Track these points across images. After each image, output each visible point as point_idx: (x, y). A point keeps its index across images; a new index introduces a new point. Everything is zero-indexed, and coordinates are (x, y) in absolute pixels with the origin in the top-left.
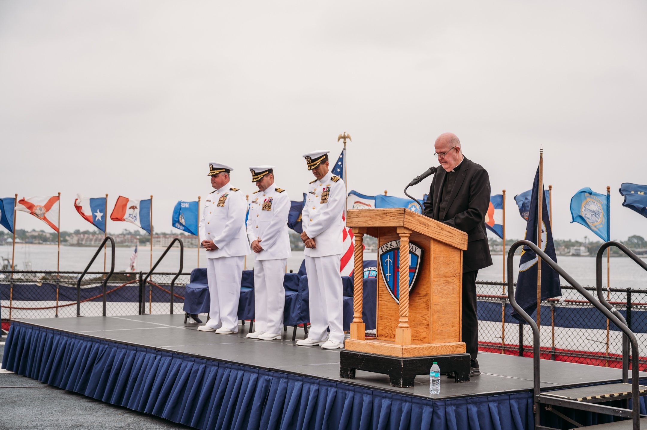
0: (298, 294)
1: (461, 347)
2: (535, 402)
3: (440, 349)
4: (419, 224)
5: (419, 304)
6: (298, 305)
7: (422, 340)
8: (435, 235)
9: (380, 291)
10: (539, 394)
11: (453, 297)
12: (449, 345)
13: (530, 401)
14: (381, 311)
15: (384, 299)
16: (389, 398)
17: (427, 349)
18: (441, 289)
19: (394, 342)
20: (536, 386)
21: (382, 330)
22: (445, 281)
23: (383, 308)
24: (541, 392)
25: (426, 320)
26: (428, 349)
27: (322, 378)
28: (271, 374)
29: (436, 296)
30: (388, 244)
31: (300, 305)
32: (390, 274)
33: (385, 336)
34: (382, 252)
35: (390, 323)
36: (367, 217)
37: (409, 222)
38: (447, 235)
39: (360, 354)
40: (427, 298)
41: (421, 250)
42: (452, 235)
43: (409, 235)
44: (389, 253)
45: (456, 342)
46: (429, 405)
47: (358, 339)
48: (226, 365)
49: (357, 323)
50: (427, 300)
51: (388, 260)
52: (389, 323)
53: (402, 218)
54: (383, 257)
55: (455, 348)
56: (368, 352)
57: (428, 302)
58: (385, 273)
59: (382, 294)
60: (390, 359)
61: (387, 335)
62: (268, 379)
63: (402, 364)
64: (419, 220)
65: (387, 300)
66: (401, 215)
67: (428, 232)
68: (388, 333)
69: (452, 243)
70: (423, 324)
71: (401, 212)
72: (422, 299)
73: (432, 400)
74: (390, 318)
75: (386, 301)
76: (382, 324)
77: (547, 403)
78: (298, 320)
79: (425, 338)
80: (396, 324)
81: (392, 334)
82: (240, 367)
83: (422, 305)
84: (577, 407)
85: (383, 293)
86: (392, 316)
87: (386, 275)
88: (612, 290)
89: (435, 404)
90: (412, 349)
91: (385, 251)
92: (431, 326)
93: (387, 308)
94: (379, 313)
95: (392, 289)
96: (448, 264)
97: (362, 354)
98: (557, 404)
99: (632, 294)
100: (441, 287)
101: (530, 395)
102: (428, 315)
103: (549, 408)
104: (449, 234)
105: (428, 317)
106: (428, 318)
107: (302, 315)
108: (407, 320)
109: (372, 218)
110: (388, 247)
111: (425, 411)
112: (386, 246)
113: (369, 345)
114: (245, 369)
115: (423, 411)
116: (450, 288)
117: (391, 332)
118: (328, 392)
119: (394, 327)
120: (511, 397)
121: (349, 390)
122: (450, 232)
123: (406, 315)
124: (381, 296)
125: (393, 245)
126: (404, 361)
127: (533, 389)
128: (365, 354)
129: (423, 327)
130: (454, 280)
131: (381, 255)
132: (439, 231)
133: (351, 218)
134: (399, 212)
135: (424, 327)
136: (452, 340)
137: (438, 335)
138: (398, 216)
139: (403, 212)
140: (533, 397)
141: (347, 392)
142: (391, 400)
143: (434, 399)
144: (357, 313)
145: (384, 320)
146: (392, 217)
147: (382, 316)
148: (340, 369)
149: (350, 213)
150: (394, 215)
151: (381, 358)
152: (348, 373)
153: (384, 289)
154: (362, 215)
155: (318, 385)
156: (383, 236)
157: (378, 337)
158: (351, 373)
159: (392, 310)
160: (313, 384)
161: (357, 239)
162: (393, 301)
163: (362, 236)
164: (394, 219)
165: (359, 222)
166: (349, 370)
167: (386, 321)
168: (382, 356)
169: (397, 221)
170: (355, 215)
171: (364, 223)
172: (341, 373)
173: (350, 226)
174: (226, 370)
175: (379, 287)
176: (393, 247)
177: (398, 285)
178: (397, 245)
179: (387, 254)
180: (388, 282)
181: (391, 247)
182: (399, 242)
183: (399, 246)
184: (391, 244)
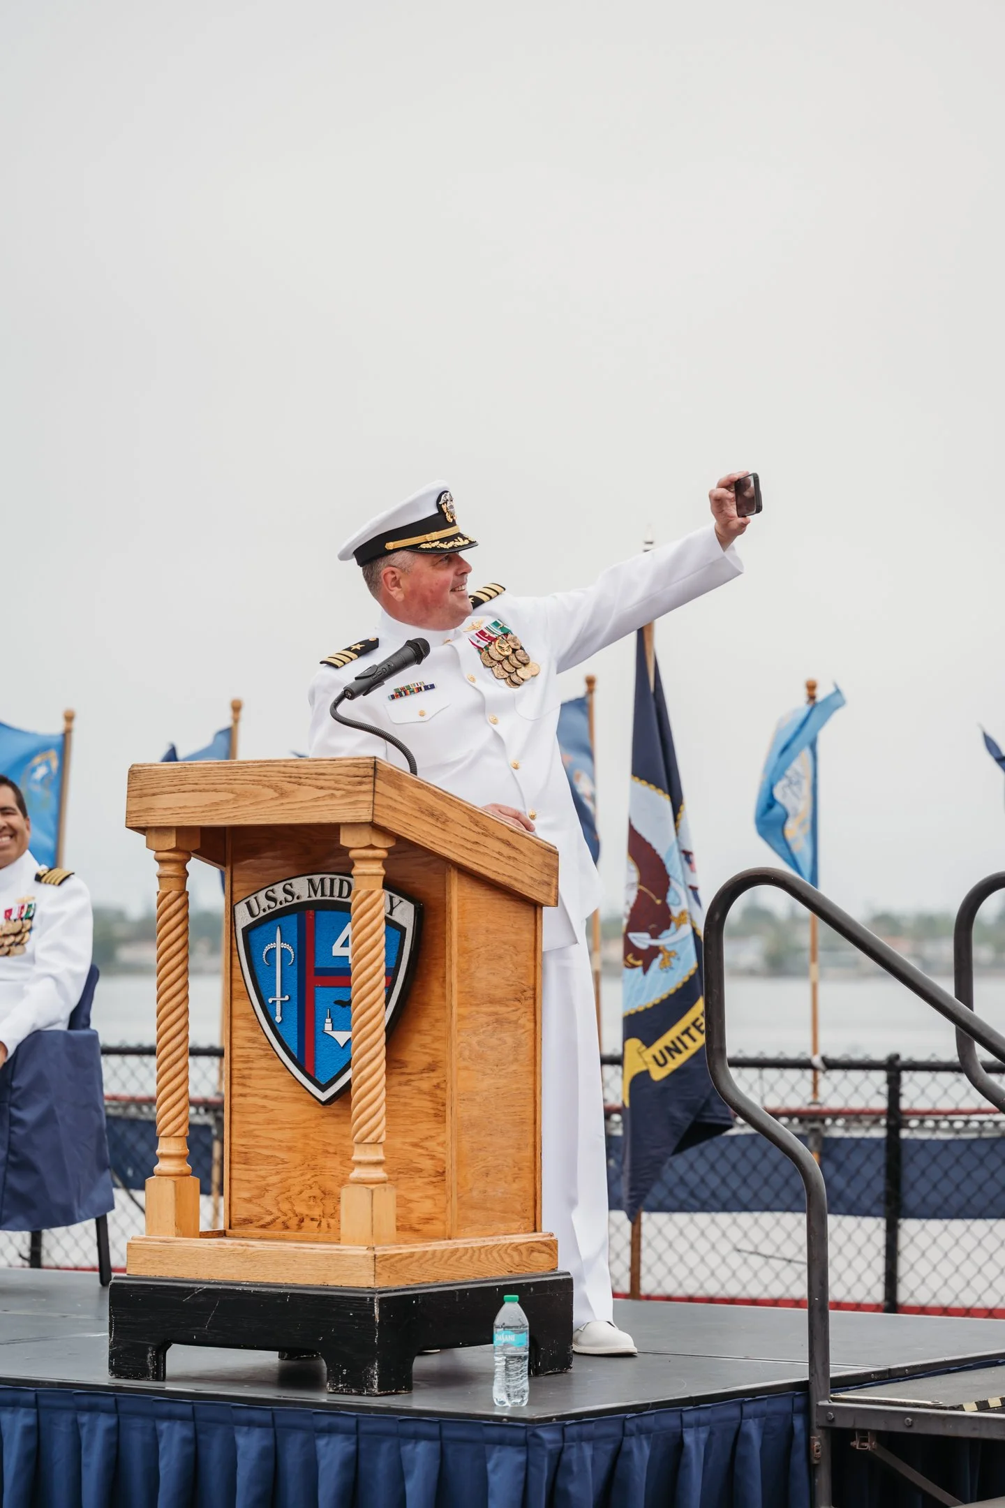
1: (545, 1248)
2: (814, 1426)
3: (483, 1256)
4: (418, 814)
5: (402, 1100)
7: (418, 1227)
8: (465, 853)
9: (235, 1059)
10: (825, 1397)
11: (515, 1072)
12: (508, 1242)
13: (798, 1423)
14: (245, 1135)
15: (256, 1089)
16: (346, 1432)
17: (445, 1258)
18: (479, 1043)
19: (336, 1237)
20: (820, 1371)
21: (249, 1200)
22: (492, 1018)
23: (249, 1123)
24: (832, 1392)
25: (433, 1157)
26: (449, 1258)
27: (51, 1384)
29: (466, 1068)
30: (275, 887)
32: (287, 998)
33: (262, 1223)
34: (252, 920)
35: (283, 1175)
36: (215, 790)
37: (389, 807)
38: (499, 853)
39: (198, 1286)
40: (435, 1078)
41: (415, 909)
42: (513, 854)
43: (383, 854)
44: (279, 921)
45: (526, 1232)
46: (512, 1443)
47: (177, 1235)
49: (174, 1178)
50: (437, 1086)
51: (278, 945)
52: (278, 1173)
53: (364, 792)
54: (255, 935)
55: (525, 1253)
56: (229, 1279)
57: (438, 1092)
58: (264, 994)
59: (246, 1072)
60: (327, 1296)
61: (268, 1219)
63: (376, 1311)
64: (416, 800)
65: (268, 1092)
66: (360, 783)
67: (445, 841)
68: (274, 1210)
69: (516, 879)
70: (421, 1170)
71: (361, 772)
72: (413, 1084)
73: (523, 1425)
74: (283, 1155)
75: (266, 1097)
76: (249, 1181)
77: (859, 1426)
79: (428, 1220)
80: (308, 1176)
81: (290, 1214)
83: (416, 1103)
84: (974, 1429)
85: (250, 1069)
86: (290, 1149)
87: (270, 1000)
88: (831, 1065)
89: (535, 1436)
90: (401, 1260)
91: (262, 914)
92: (451, 1177)
93: (269, 1122)
94: (234, 1140)
95: (295, 1053)
96: (500, 957)
97: (205, 1287)
98: (898, 1427)
99: (905, 1076)
100: (482, 1037)
101: (799, 1402)
102: (441, 1139)
103: (866, 1444)
104: (506, 851)
105: (442, 1144)
106: (440, 1149)
108: (380, 1156)
109: (239, 796)
110: (274, 900)
111: (497, 1465)
112: (268, 898)
113: (233, 1253)
115: (490, 1466)
116: (505, 1043)
117: (285, 1206)
118: (84, 1432)
119: (298, 1189)
120: (748, 1409)
121: (170, 1417)
122: (508, 844)
123: (379, 1137)
124: (243, 1077)
125: (296, 890)
126: (382, 1300)
127: (806, 1382)
128: (220, 1287)
129: (419, 1182)
130: (519, 1013)
131: (247, 931)
132: (475, 837)
133: (146, 795)
134: (355, 771)
135: (426, 1180)
136: (515, 1225)
137: (473, 1207)
138: (349, 787)
139: (371, 772)
140: (807, 1410)
141: (164, 1426)
142: (354, 1438)
143: (532, 1421)
144: (172, 1140)
145: (257, 1165)
146: (322, 788)
147: (246, 1153)
148: (110, 1347)
149: (142, 776)
150: (332, 784)
151: (286, 1294)
152: (146, 1358)
153: (253, 1053)
154: (196, 784)
155: (35, 1411)
156: (248, 861)
157: (233, 1227)
158: (156, 1358)
159: (290, 1128)
160: (11, 1409)
161: (169, 873)
162: (295, 1095)
163: (183, 863)
164: (332, 796)
165: (180, 808)
166: (150, 1349)
167: (263, 1170)
168: (290, 1288)
169: (346, 804)
170: (166, 783)
171: (203, 811)
172: (113, 1363)
173: (142, 824)
175: (234, 1046)
176: (298, 898)
177: (319, 1037)
178: (315, 893)
179: (270, 925)
180: (277, 1027)
181: (290, 898)
182: (322, 880)
183: (323, 894)
184: (288, 887)
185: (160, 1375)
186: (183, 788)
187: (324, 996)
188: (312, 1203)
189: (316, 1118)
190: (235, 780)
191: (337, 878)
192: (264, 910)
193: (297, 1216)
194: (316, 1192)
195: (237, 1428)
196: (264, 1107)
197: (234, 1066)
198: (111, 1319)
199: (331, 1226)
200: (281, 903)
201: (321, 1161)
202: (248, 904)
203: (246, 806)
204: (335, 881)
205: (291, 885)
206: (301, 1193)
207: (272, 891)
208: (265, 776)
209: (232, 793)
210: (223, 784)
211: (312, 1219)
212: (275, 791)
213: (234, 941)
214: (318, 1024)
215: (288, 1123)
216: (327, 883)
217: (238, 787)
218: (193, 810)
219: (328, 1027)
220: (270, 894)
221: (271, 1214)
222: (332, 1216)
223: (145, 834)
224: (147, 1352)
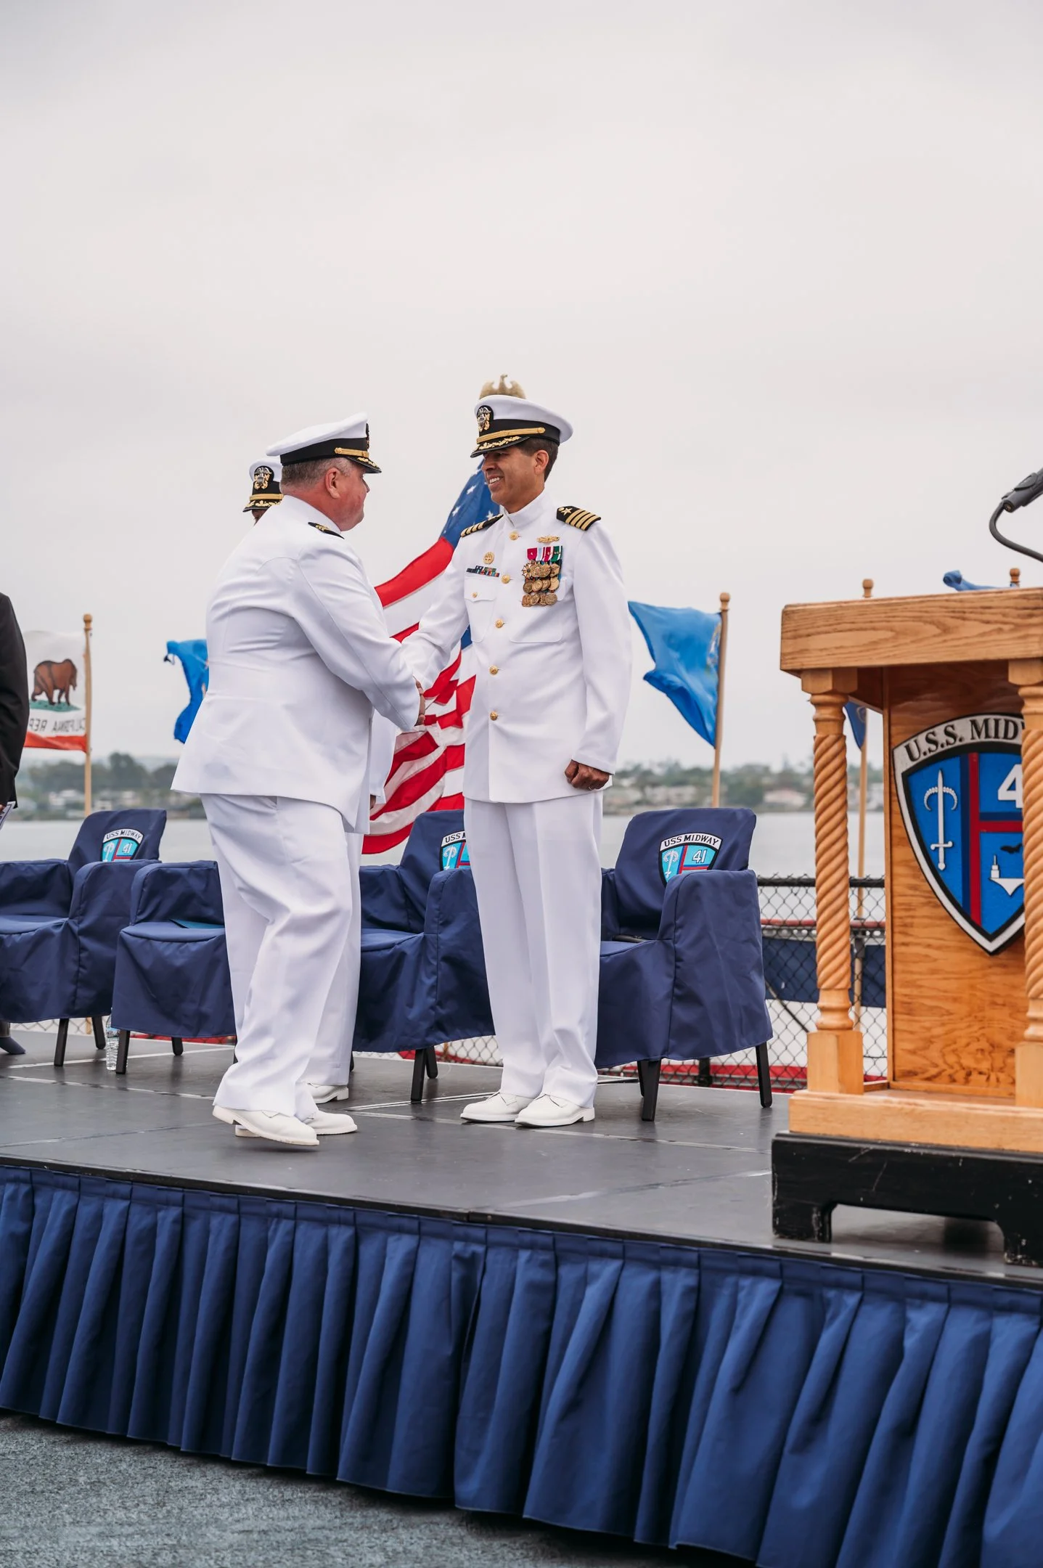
0: (425, 937)
6: (429, 978)
9: (897, 907)
14: (907, 984)
15: (918, 937)
16: (1029, 1311)
19: (1011, 1098)
21: (913, 1052)
23: (912, 972)
27: (714, 1245)
28: (479, 1233)
30: (936, 730)
31: (434, 978)
32: (950, 844)
33: (927, 1075)
34: (911, 764)
35: (948, 1027)
36: (874, 629)
39: (862, 1146)
44: (941, 764)
47: (841, 1092)
48: (275, 1207)
49: (836, 1032)
51: (940, 789)
52: (943, 1025)
53: (1034, 625)
54: (914, 779)
56: (897, 1138)
58: (926, 839)
59: (908, 920)
60: (1003, 1161)
61: (933, 1071)
62: (467, 1255)
65: (931, 941)
66: (1031, 616)
68: (940, 1062)
74: (948, 1006)
75: (929, 946)
76: (912, 1033)
78: (430, 1031)
80: (976, 1028)
81: (957, 1067)
82: (335, 1214)
85: (913, 917)
86: (955, 1000)
87: (933, 847)
91: (923, 757)
93: (933, 972)
94: (897, 990)
95: (960, 901)
97: (872, 1147)
107: (442, 1012)
109: (898, 634)
110: (935, 743)
112: (929, 740)
113: (900, 1113)
114: (360, 1219)
117: (952, 1059)
119: (964, 1041)
121: (838, 1285)
124: (905, 925)
125: (958, 732)
128: (885, 1148)
131: (906, 775)
133: (800, 636)
134: (1024, 603)
138: (1019, 621)
141: (834, 1295)
144: (834, 993)
145: (921, 1016)
146: (988, 622)
147: (909, 1003)
148: (774, 1205)
149: (796, 617)
150: (999, 618)
151: (958, 1158)
152: (810, 1219)
153: (915, 900)
154: (853, 623)
155: (696, 1271)
156: (906, 704)
157: (896, 1078)
158: (821, 1219)
159: (956, 979)
160: (673, 1268)
161: (827, 716)
162: (960, 944)
163: (840, 706)
164: (1000, 631)
165: (837, 648)
166: (815, 1209)
167: (927, 1020)
168: (963, 1151)
169: (1014, 639)
170: (821, 623)
171: (861, 651)
172: (777, 1223)
173: (797, 666)
174: (273, 1227)
175: (895, 894)
176: (961, 740)
177: (985, 884)
178: (979, 734)
179: (931, 769)
180: (940, 874)
181: (951, 740)
182: (986, 722)
183: (987, 736)
184: (950, 729)
185: (825, 1235)
186: (839, 627)
187: (990, 842)
188: (979, 1056)
189: (982, 969)
190: (894, 617)
191: (1002, 719)
192: (925, 754)
193: (964, 1069)
194: (984, 1044)
195: (909, 1300)
196: (927, 956)
197: (897, 914)
198: (773, 1182)
199: (1001, 1080)
200: (942, 746)
201: (989, 1013)
202: (908, 748)
203: (906, 644)
204: (1000, 722)
205: (952, 727)
206: (968, 1045)
207: (933, 733)
208: (926, 612)
209: (892, 630)
210: (882, 621)
211: (981, 1073)
212: (938, 627)
213: (893, 786)
214: (984, 871)
215: (953, 973)
216: (992, 724)
217: (897, 625)
218: (851, 650)
219: (995, 874)
220: (931, 736)
221: (936, 1066)
222: (1001, 1070)
223: (800, 677)
224: (811, 1213)
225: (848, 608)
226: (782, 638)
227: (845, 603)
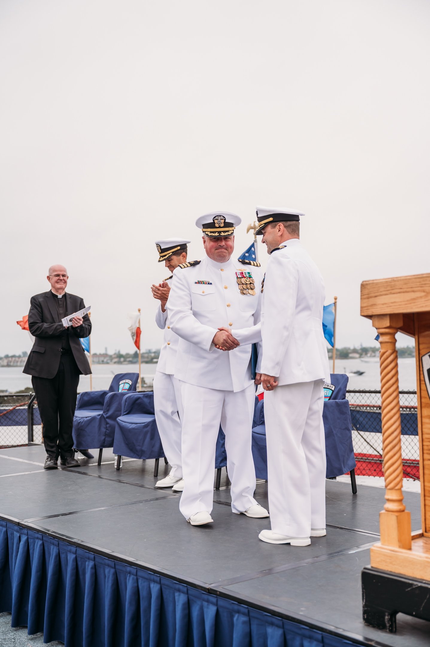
9: (425, 440)
28: (214, 601)
36: (413, 291)
39: (415, 583)
47: (400, 547)
48: (129, 569)
49: (396, 514)
82: (152, 577)
97: (420, 584)
114: (162, 581)
128: (429, 587)
131: (429, 371)
133: (371, 297)
144: (394, 491)
148: (364, 607)
149: (368, 287)
152: (384, 619)
157: (427, 531)
158: (390, 619)
160: (309, 640)
161: (386, 340)
163: (393, 335)
165: (392, 303)
166: (387, 614)
170: (382, 289)
171: (406, 304)
172: (366, 617)
173: (370, 313)
174: (128, 578)
175: (424, 433)
185: (393, 630)
186: (393, 291)
190: (425, 284)
197: (425, 444)
198: (363, 591)
209: (424, 291)
210: (418, 287)
213: (422, 376)
217: (427, 289)
218: (400, 303)
223: (371, 319)
224: (385, 615)
225: (398, 281)
226: (361, 299)
227: (396, 278)
